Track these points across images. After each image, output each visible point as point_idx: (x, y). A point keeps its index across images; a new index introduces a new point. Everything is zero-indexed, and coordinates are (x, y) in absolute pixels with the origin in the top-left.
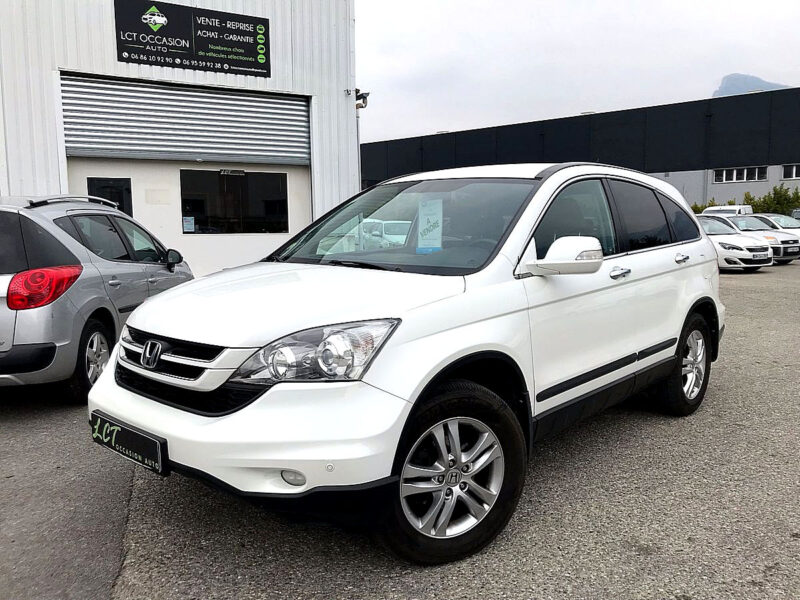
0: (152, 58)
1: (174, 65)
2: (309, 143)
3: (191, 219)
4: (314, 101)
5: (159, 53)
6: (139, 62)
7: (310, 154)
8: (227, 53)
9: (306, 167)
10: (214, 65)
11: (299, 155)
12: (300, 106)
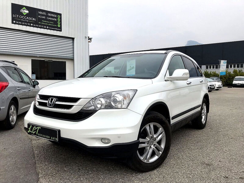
0: (23, 23)
1: (30, 26)
2: (73, 52)
3: (35, 75)
4: (75, 39)
5: (25, 22)
6: (19, 24)
7: (73, 55)
8: (48, 23)
9: (72, 60)
10: (44, 27)
11: (70, 56)
12: (71, 41)
